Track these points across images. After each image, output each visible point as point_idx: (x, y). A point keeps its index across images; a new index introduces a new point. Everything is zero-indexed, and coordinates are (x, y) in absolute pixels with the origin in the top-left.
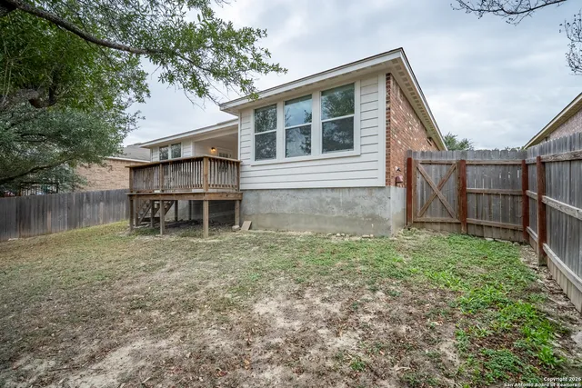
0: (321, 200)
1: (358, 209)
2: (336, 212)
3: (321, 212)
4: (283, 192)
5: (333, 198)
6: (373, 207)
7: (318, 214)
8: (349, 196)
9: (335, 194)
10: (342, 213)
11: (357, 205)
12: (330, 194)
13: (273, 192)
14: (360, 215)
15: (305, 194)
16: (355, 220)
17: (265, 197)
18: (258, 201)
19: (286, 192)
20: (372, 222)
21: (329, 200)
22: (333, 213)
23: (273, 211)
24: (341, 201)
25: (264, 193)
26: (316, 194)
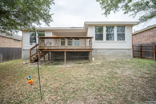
0: (116, 52)
1: (126, 54)
2: (121, 54)
3: (117, 54)
4: (105, 50)
5: (120, 51)
6: (129, 53)
7: (116, 55)
8: (124, 51)
9: (121, 50)
10: (122, 55)
11: (126, 53)
12: (119, 50)
13: (102, 50)
14: (126, 55)
15: (112, 50)
16: (125, 56)
17: (98, 51)
18: (96, 52)
19: (106, 50)
20: (129, 56)
21: (119, 52)
22: (120, 55)
23: (102, 55)
24: (122, 52)
25: (98, 50)
26: (115, 50)
